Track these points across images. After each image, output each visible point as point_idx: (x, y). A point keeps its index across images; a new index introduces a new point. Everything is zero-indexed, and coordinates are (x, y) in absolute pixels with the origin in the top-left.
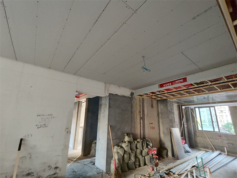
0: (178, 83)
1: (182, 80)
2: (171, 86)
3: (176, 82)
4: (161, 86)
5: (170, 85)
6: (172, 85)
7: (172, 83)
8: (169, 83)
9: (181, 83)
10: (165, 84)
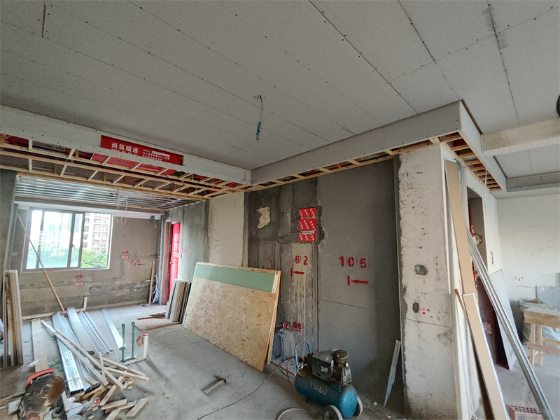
0: (158, 158)
1: (169, 156)
2: (135, 156)
3: (153, 152)
4: (106, 142)
5: (133, 153)
6: (140, 154)
7: (142, 150)
8: (133, 145)
9: (164, 160)
10: (119, 142)
